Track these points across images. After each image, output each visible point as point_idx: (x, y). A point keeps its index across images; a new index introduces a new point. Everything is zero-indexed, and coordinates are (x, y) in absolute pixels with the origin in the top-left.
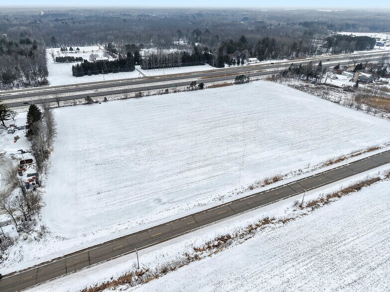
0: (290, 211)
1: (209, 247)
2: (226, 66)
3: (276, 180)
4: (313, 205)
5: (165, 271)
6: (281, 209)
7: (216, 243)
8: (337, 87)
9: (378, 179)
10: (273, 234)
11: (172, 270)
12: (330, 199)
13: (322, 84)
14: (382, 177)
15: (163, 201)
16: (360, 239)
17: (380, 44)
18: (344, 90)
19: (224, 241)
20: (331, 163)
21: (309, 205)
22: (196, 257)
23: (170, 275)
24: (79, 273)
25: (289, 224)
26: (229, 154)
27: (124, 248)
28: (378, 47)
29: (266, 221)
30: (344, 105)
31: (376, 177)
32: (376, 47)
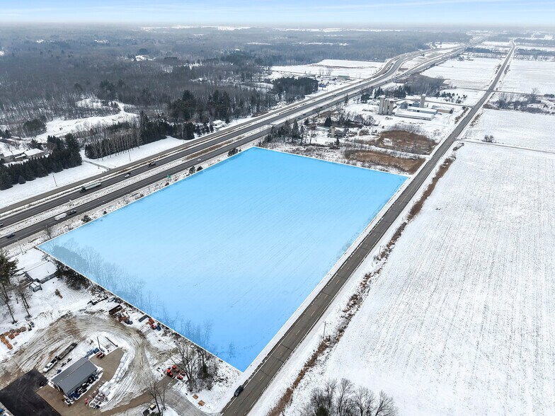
0: (375, 265)
1: (350, 307)
2: (196, 136)
4: (384, 255)
5: (341, 331)
6: (368, 265)
7: (352, 302)
8: (323, 146)
9: (405, 224)
10: (379, 282)
11: (345, 327)
12: (391, 248)
13: (309, 145)
14: (407, 221)
16: (423, 266)
17: (322, 86)
18: (331, 148)
19: (356, 300)
21: (382, 256)
22: (351, 315)
23: (346, 331)
24: (291, 358)
25: (382, 272)
27: (301, 331)
28: (321, 88)
29: (367, 276)
31: (403, 222)
32: (319, 88)
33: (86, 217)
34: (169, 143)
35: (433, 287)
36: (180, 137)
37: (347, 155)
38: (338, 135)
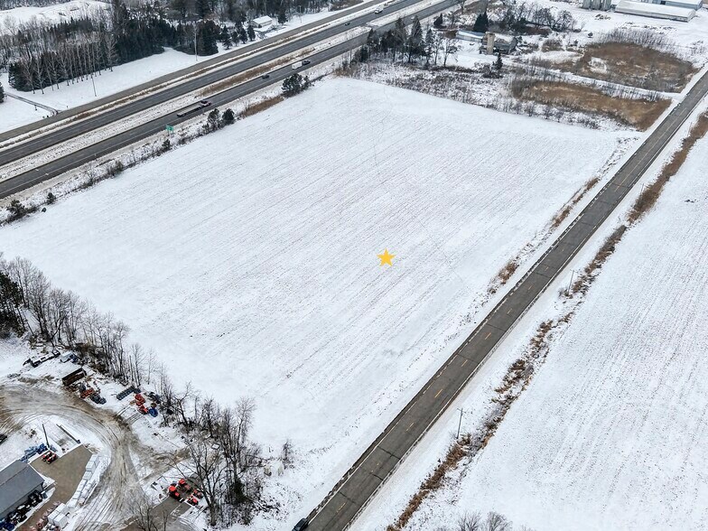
0: (561, 306)
1: (510, 382)
2: (221, 49)
3: (512, 268)
4: (579, 287)
5: (491, 426)
6: (548, 306)
7: (513, 375)
8: (470, 71)
9: (622, 230)
10: (567, 339)
11: (499, 420)
12: (593, 274)
13: (442, 68)
14: (626, 224)
15: (398, 350)
16: (652, 310)
18: (485, 76)
19: (521, 371)
20: (558, 222)
21: (576, 290)
22: (510, 399)
23: (501, 426)
24: (396, 472)
25: (573, 319)
26: (413, 249)
29: (545, 328)
30: (505, 110)
31: (619, 226)
33: (14, 203)
34: (170, 62)
35: (670, 350)
36: (190, 50)
37: (517, 90)
38: (501, 50)
